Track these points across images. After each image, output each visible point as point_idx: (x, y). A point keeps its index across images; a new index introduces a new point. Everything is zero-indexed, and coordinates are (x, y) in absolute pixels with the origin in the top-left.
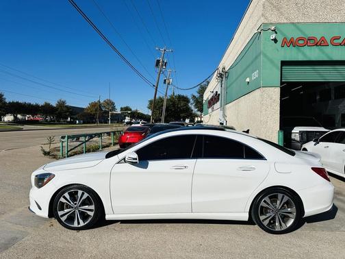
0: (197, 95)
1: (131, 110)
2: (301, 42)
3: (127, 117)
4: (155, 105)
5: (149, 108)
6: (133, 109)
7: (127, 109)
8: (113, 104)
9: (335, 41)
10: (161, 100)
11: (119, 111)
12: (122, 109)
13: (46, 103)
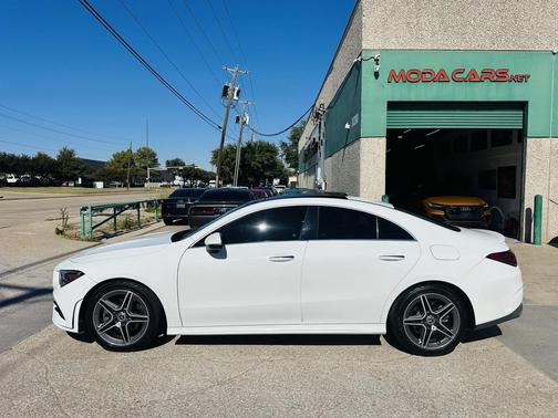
0: (289, 142)
1: (183, 165)
2: (414, 76)
3: (177, 177)
4: (223, 157)
5: (213, 163)
6: (188, 164)
7: (177, 163)
8: (153, 155)
9: (457, 76)
10: (233, 149)
11: (163, 167)
12: (168, 163)
13: (40, 155)
